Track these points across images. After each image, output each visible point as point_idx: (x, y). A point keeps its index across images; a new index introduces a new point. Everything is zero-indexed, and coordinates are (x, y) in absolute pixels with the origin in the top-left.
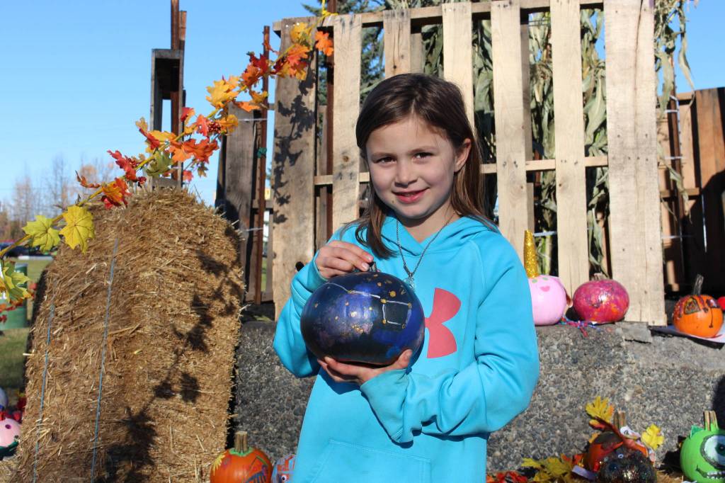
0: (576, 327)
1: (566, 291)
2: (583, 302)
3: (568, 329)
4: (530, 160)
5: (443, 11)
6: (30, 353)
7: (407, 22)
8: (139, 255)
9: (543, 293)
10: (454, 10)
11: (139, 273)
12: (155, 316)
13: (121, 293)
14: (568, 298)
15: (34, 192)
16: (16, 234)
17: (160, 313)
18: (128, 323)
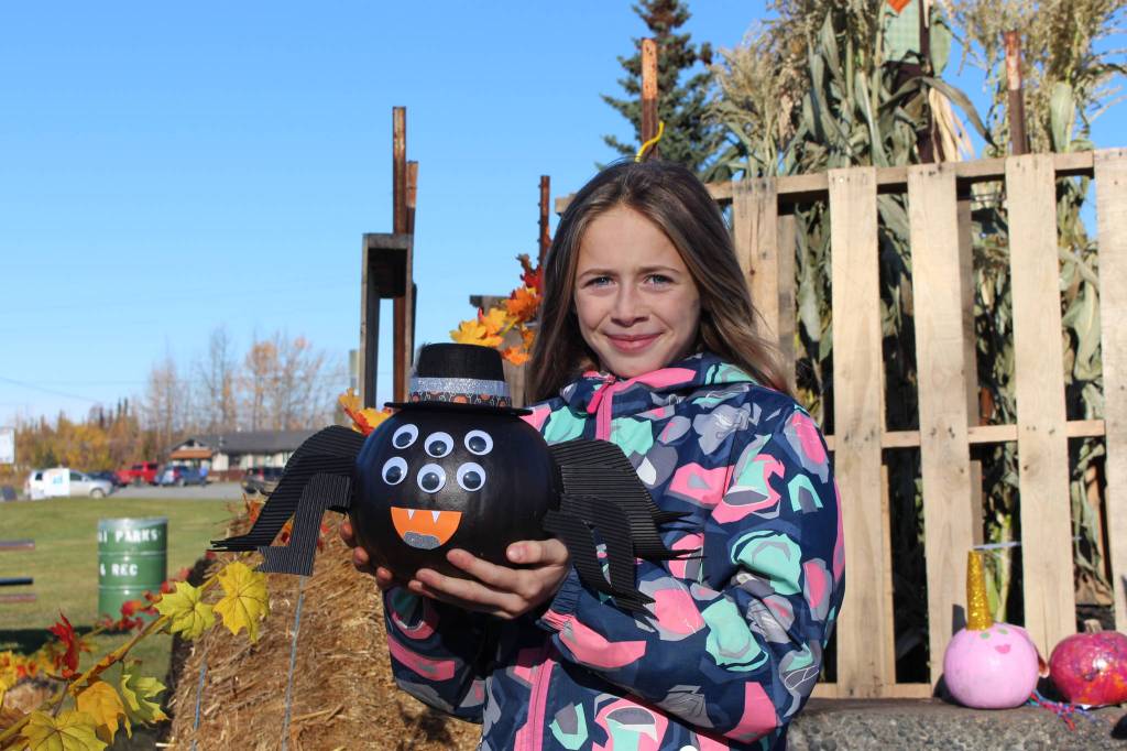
0: (1056, 712)
1: (1037, 651)
2: (1067, 670)
3: (1041, 717)
4: (975, 425)
5: (830, 180)
6: (168, 742)
7: (771, 199)
8: (341, 591)
9: (998, 655)
10: (848, 180)
11: (341, 621)
12: (366, 690)
13: (313, 653)
14: (1040, 661)
15: (180, 386)
16: (151, 451)
17: (374, 685)
18: (323, 703)
